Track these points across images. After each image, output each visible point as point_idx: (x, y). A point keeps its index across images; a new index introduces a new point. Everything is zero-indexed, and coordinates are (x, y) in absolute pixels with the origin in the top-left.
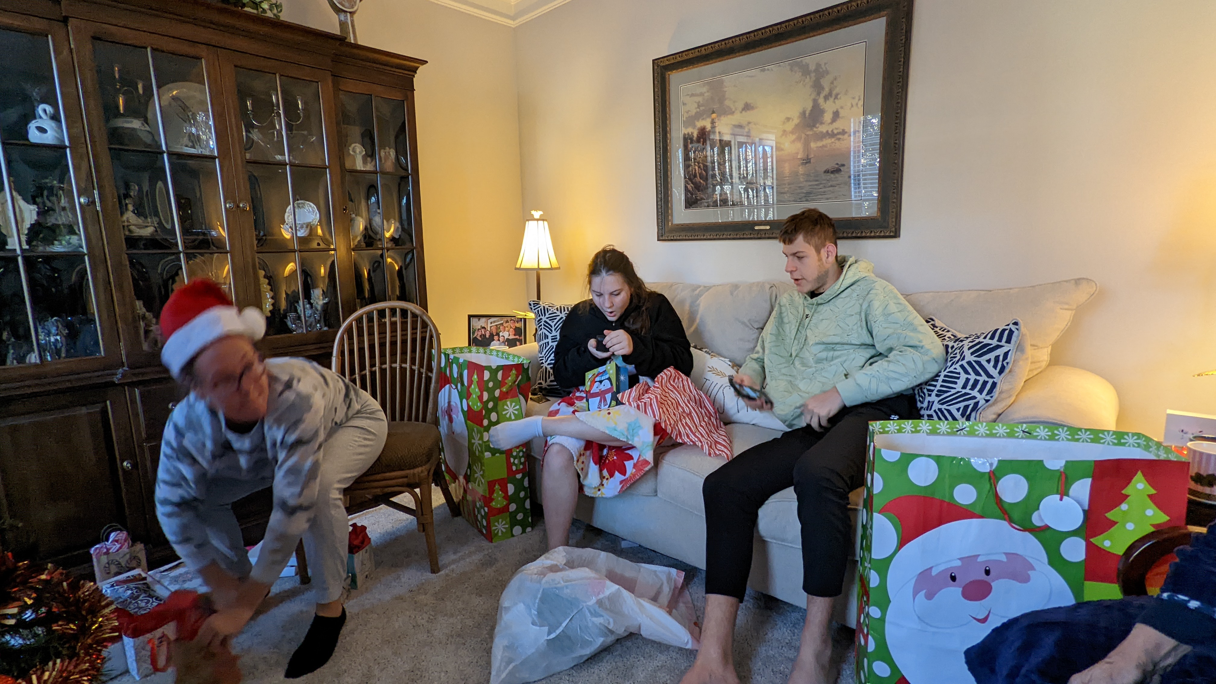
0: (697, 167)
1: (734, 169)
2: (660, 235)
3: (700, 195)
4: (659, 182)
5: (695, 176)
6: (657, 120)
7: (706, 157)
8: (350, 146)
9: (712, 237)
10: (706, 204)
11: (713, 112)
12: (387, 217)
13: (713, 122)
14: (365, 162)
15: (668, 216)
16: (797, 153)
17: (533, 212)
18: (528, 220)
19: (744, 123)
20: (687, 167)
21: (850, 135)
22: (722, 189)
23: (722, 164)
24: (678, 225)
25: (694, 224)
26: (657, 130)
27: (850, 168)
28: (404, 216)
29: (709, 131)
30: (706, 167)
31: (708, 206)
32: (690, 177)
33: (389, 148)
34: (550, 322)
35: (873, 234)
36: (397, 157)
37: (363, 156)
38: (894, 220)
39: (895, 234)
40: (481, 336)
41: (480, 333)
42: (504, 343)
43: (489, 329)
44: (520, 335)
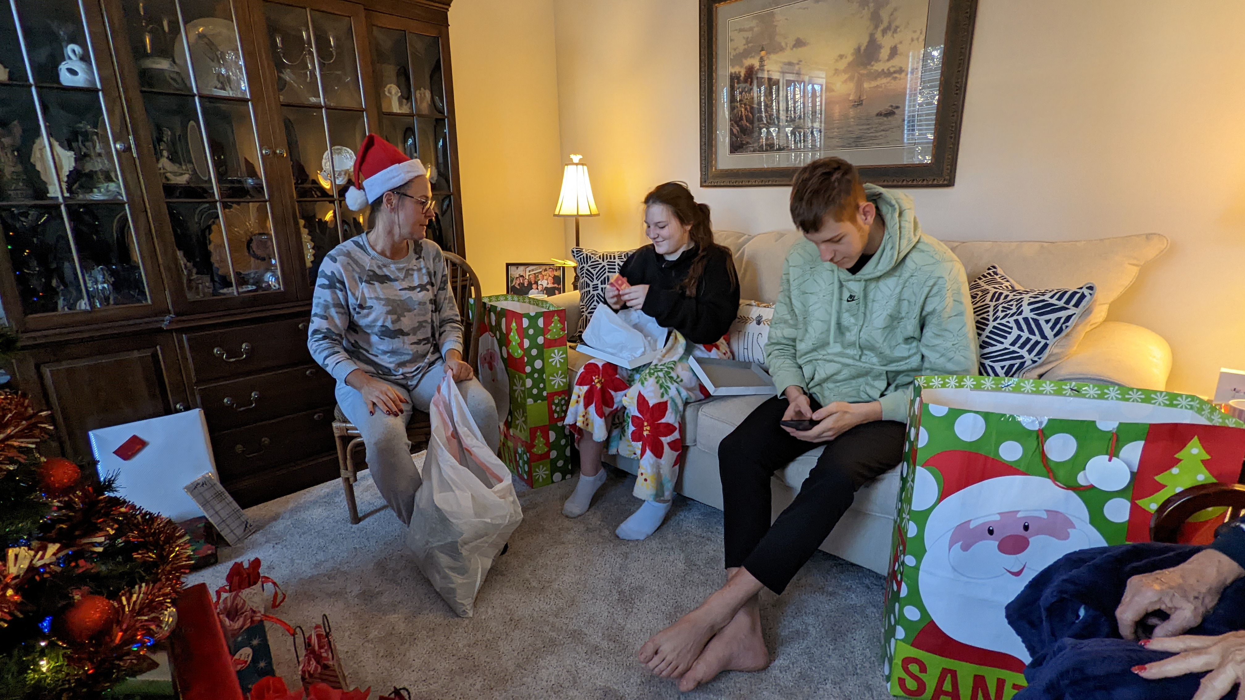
0: (743, 110)
1: (781, 112)
2: (703, 180)
3: (746, 139)
4: (703, 125)
5: (741, 119)
6: (703, 57)
7: (753, 98)
8: (385, 87)
9: (757, 183)
10: (752, 149)
11: (762, 50)
13: (762, 60)
14: (401, 104)
15: (712, 162)
16: (849, 95)
17: (572, 156)
18: (567, 165)
19: (795, 62)
20: (732, 109)
21: (907, 74)
22: (769, 132)
23: (768, 106)
24: (722, 170)
25: (738, 170)
26: (703, 69)
27: (904, 110)
28: (441, 160)
29: (758, 69)
30: (752, 108)
31: (754, 151)
32: (736, 120)
33: (425, 89)
34: (592, 270)
35: (925, 183)
36: (432, 98)
37: (399, 98)
38: (949, 167)
39: (950, 182)
40: (519, 284)
41: (518, 282)
42: (542, 291)
43: (527, 278)
44: (559, 284)
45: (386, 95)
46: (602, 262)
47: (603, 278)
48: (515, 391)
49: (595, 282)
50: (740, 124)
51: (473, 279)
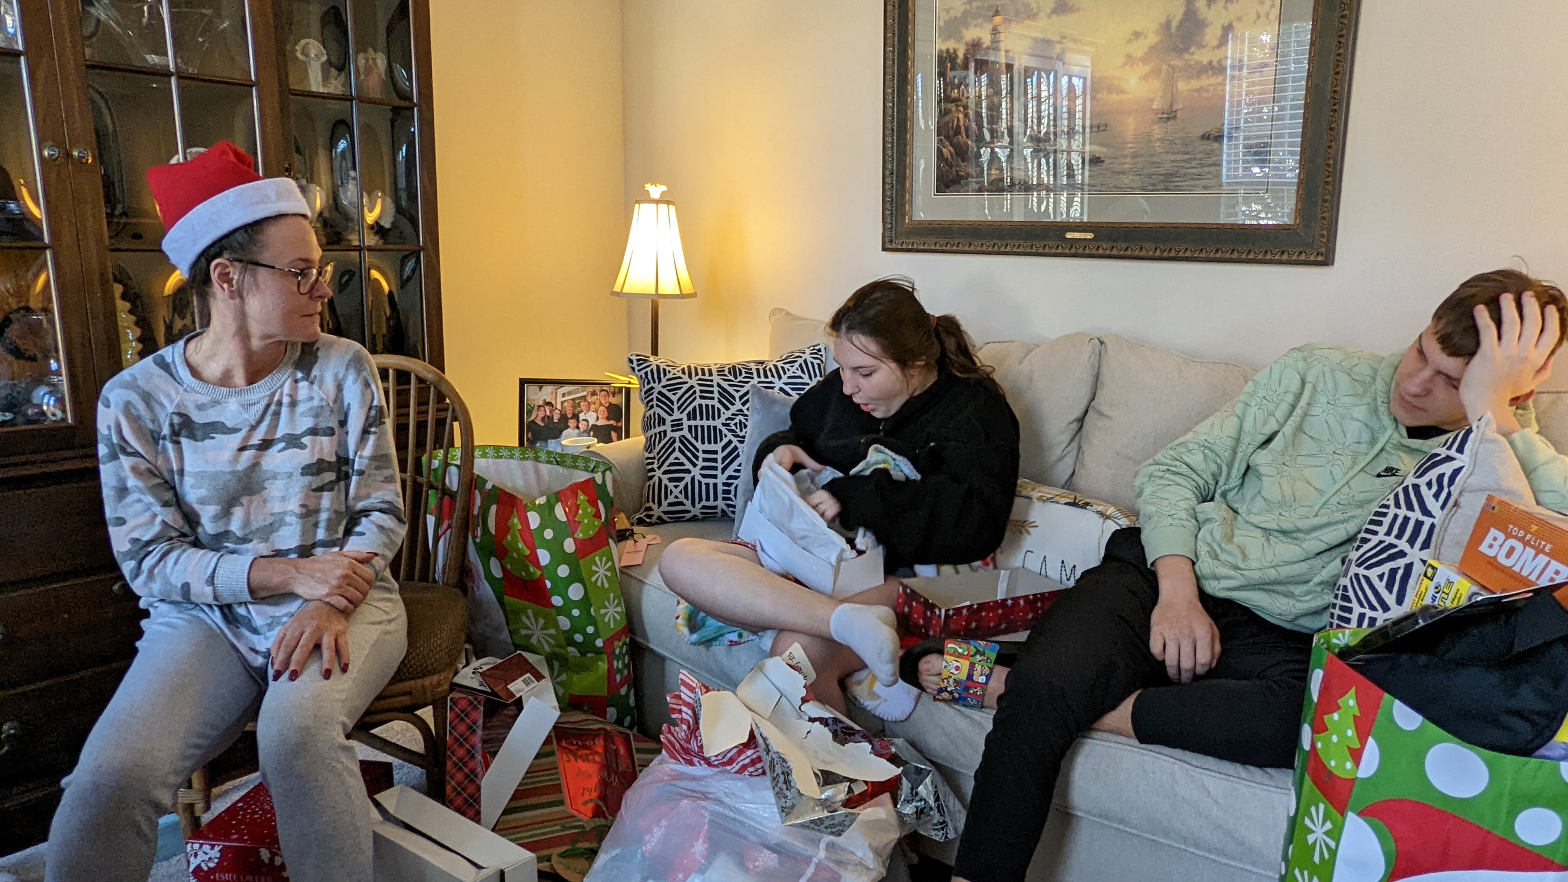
0: (961, 116)
2: (887, 242)
3: (965, 168)
4: (890, 139)
10: (976, 187)
11: (997, 13)
12: (368, 188)
13: (995, 31)
14: (326, 76)
15: (904, 206)
16: (1152, 100)
17: (648, 187)
18: (639, 202)
20: (943, 114)
24: (921, 223)
25: (952, 223)
29: (989, 48)
31: (980, 190)
32: (948, 134)
33: (375, 51)
34: (669, 394)
35: (1285, 257)
36: (390, 70)
37: (323, 65)
38: (1325, 233)
39: (1327, 260)
40: (543, 418)
41: (541, 414)
42: (587, 432)
43: (559, 407)
44: (618, 420)
45: (296, 58)
46: (688, 380)
47: (690, 408)
48: (529, 637)
49: (677, 415)
50: (955, 140)
51: (457, 408)
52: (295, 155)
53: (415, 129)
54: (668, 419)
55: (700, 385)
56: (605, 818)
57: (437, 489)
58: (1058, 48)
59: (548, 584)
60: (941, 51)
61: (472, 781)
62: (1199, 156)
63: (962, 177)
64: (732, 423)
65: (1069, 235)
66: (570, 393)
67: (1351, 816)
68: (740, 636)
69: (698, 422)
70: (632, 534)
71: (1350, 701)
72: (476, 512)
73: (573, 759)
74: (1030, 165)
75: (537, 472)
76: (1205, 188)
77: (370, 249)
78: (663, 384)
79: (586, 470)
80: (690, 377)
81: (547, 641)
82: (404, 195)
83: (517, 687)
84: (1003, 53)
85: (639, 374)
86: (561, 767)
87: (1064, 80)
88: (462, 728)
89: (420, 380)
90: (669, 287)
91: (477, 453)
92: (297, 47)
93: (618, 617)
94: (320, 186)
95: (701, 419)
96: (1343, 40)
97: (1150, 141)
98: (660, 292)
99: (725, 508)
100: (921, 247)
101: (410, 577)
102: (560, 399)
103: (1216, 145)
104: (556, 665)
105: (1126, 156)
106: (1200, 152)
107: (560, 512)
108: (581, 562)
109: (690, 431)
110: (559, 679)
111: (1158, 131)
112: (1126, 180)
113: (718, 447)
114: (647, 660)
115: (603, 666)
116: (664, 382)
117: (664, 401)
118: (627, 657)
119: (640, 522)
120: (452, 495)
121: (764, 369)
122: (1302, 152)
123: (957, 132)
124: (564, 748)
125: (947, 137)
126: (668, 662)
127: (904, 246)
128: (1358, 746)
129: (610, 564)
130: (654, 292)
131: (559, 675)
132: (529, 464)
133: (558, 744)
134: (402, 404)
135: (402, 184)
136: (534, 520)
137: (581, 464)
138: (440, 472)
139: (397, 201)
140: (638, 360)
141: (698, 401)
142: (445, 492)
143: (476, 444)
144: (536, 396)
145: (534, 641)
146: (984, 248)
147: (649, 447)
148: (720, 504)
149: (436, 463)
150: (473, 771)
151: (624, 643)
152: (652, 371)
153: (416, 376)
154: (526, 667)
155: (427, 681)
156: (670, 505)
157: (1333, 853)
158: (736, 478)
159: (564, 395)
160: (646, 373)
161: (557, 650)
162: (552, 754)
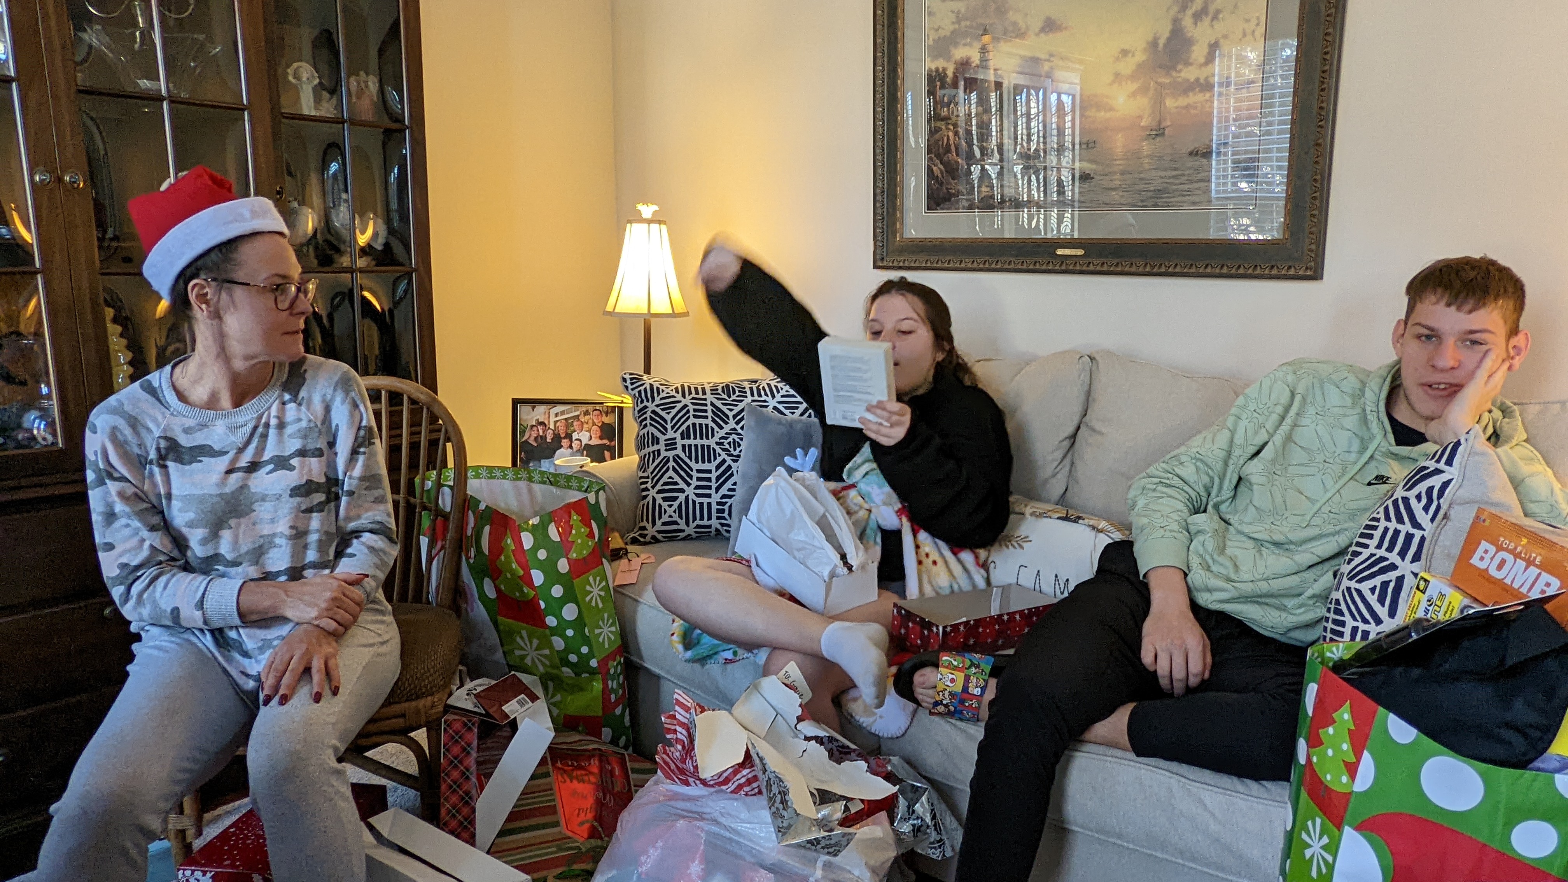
2: (878, 255)
4: (880, 158)
8: (288, 66)
11: (985, 32)
12: (360, 209)
13: (984, 50)
14: (318, 99)
15: (895, 223)
17: (640, 207)
18: (631, 221)
20: (933, 132)
24: (912, 240)
25: (942, 240)
26: (880, 61)
29: (978, 66)
33: (367, 74)
34: (663, 414)
35: (1275, 272)
36: (382, 91)
37: (315, 89)
38: (1313, 247)
39: (1315, 273)
40: (536, 439)
41: (534, 434)
42: (580, 452)
43: (552, 427)
44: (612, 439)
45: (289, 82)
46: (682, 399)
47: (684, 427)
48: (523, 657)
49: (670, 434)
50: (945, 158)
51: (450, 429)
52: (288, 178)
53: (407, 151)
54: (662, 438)
55: (693, 404)
56: (602, 839)
57: (430, 510)
58: (1046, 67)
59: (543, 605)
60: (930, 70)
61: (467, 803)
62: (1187, 172)
63: (952, 195)
64: (726, 442)
65: (1060, 252)
66: (563, 413)
67: (1347, 830)
68: (735, 653)
69: (692, 441)
70: (626, 553)
71: (1345, 715)
72: (469, 533)
73: (568, 780)
74: (1020, 182)
75: (530, 491)
76: (1194, 203)
77: (361, 271)
78: (656, 403)
79: (579, 490)
80: (684, 396)
81: (541, 661)
82: (395, 217)
83: (511, 708)
84: (992, 72)
85: (633, 393)
86: (555, 787)
87: (1054, 97)
88: (456, 750)
89: (413, 401)
90: (661, 306)
91: (470, 474)
92: (289, 71)
93: (613, 638)
94: (312, 208)
95: (695, 438)
96: (1328, 57)
97: (1139, 158)
98: (652, 312)
99: (719, 527)
100: (912, 265)
101: (403, 598)
102: (553, 419)
103: (1204, 161)
104: (551, 685)
105: (1115, 173)
106: (1190, 168)
107: (553, 532)
108: (576, 582)
109: (684, 450)
110: (553, 700)
111: (1146, 148)
112: (1115, 196)
113: (712, 466)
114: (642, 679)
115: (598, 686)
116: (658, 401)
117: (658, 421)
118: (621, 676)
119: (634, 541)
120: (446, 516)
121: (758, 388)
122: (1290, 168)
123: (948, 150)
124: (559, 769)
125: (938, 156)
126: (662, 681)
127: (895, 264)
128: (1354, 760)
129: (604, 583)
130: (646, 312)
131: (552, 698)
132: (522, 484)
133: (553, 765)
134: (395, 425)
135: (394, 206)
136: (527, 540)
137: (574, 484)
138: (433, 494)
139: (388, 221)
140: (631, 379)
141: (692, 420)
142: (439, 513)
143: (469, 464)
144: (529, 416)
145: (528, 661)
146: (975, 265)
147: (643, 466)
148: (715, 523)
149: (429, 484)
150: (467, 793)
151: (619, 663)
152: (645, 389)
153: (409, 398)
154: (519, 688)
155: (421, 703)
156: (664, 524)
157: (1331, 867)
158: (731, 497)
159: (556, 415)
160: (640, 392)
161: (550, 670)
162: (547, 775)
